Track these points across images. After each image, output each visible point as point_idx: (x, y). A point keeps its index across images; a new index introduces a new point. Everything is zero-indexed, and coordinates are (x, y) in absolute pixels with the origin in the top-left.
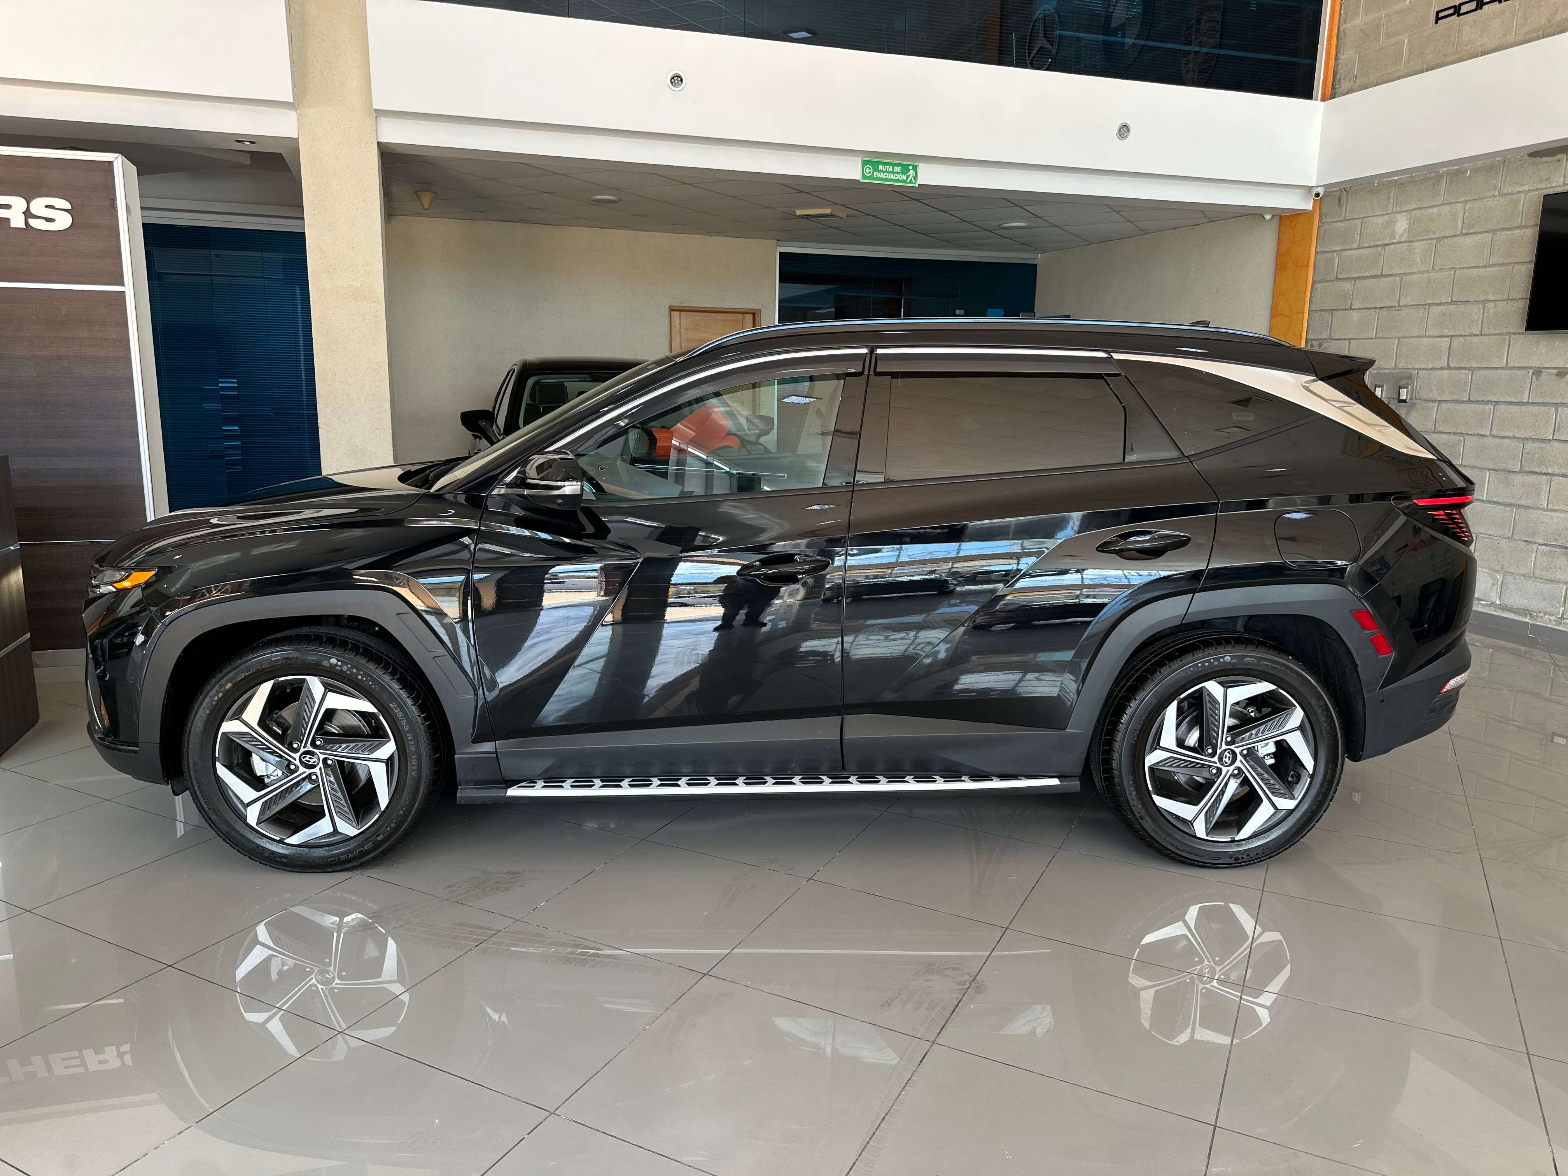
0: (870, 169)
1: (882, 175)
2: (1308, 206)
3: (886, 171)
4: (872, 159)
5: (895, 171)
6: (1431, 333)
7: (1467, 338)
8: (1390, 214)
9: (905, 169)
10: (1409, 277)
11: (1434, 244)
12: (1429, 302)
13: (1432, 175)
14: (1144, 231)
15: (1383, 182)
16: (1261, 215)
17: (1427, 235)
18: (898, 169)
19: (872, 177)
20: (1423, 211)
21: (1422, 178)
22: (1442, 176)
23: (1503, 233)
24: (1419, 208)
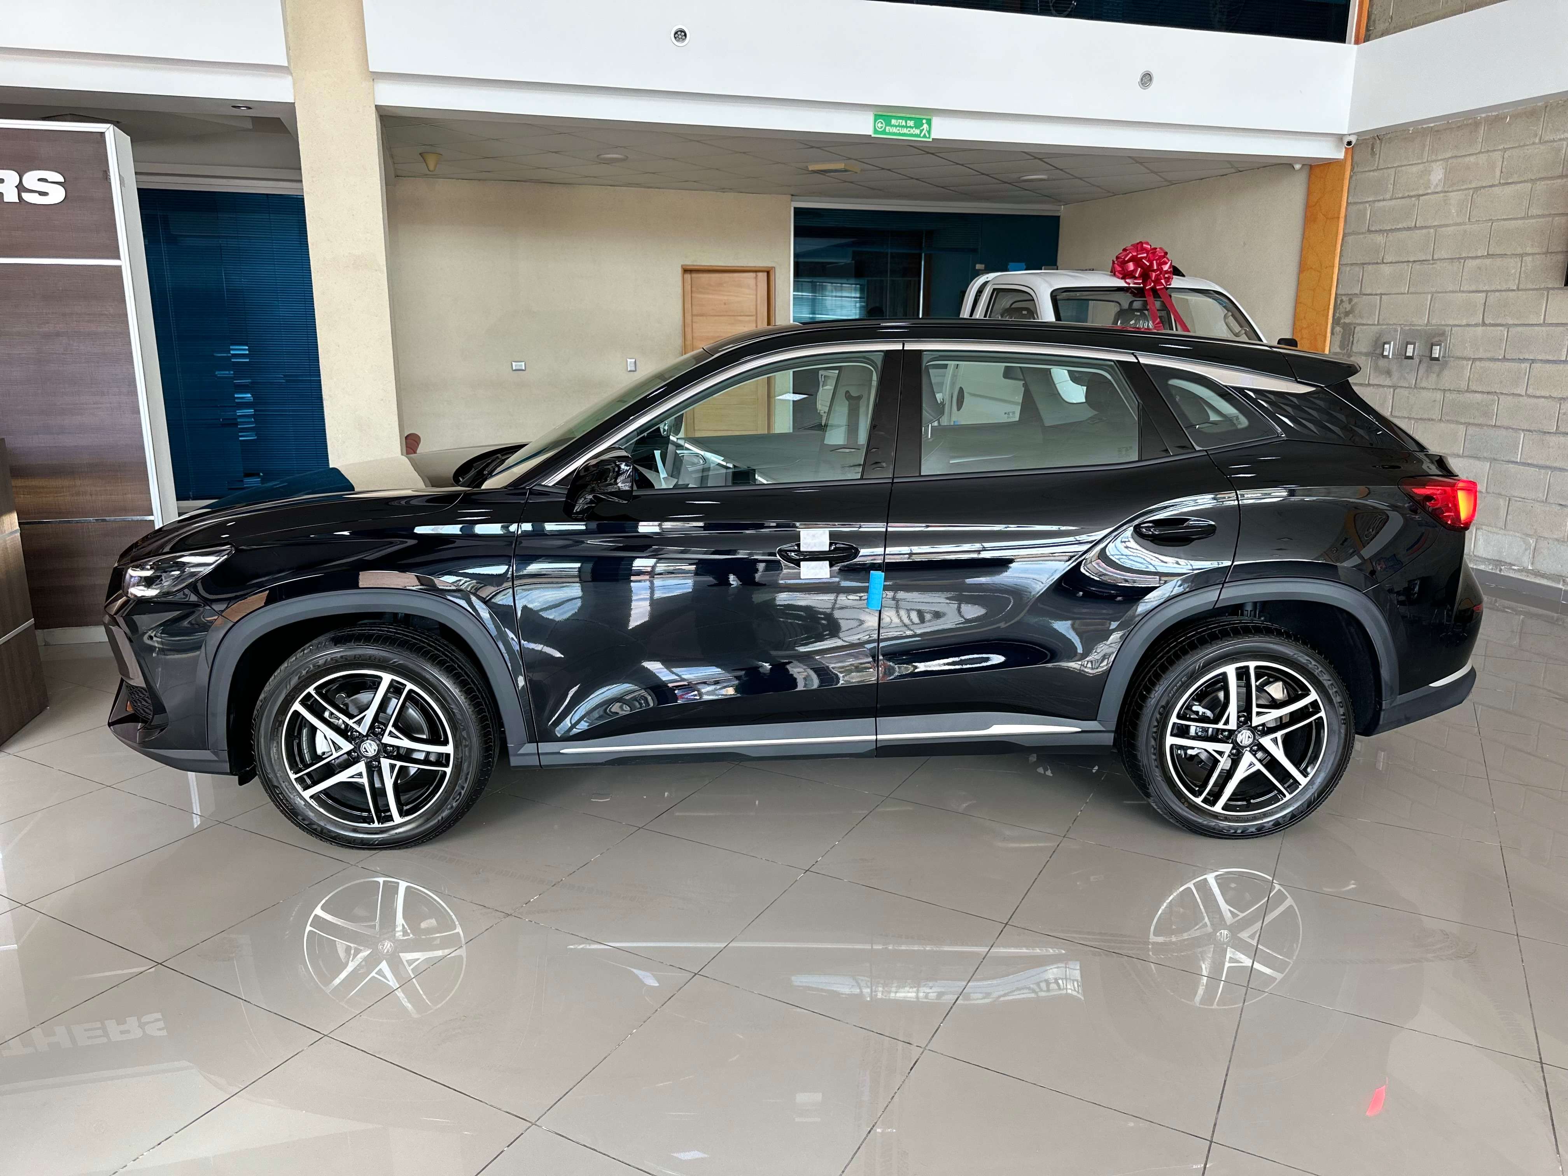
0: (882, 123)
1: (895, 130)
2: (1341, 155)
3: (899, 126)
4: (884, 113)
5: (908, 125)
6: (1465, 288)
7: (1504, 293)
8: (1425, 163)
9: (918, 125)
10: (1443, 229)
11: (1471, 194)
12: (1464, 255)
13: (1470, 121)
14: (1170, 181)
15: (1418, 129)
16: (1290, 164)
17: (1463, 185)
18: (911, 123)
19: (884, 132)
20: (1459, 160)
21: (1459, 125)
22: (1481, 123)
23: (1543, 183)
24: (1456, 157)
